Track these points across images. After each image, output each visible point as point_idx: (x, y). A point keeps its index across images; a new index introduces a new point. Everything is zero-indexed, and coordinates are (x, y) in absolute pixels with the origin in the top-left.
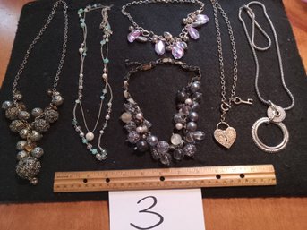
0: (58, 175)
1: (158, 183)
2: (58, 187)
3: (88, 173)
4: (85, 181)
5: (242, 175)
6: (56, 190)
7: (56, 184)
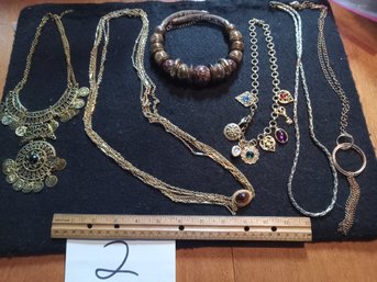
0: (57, 217)
1: (177, 233)
2: (57, 232)
3: (94, 216)
4: (90, 226)
5: (274, 229)
6: (53, 235)
7: (53, 228)
